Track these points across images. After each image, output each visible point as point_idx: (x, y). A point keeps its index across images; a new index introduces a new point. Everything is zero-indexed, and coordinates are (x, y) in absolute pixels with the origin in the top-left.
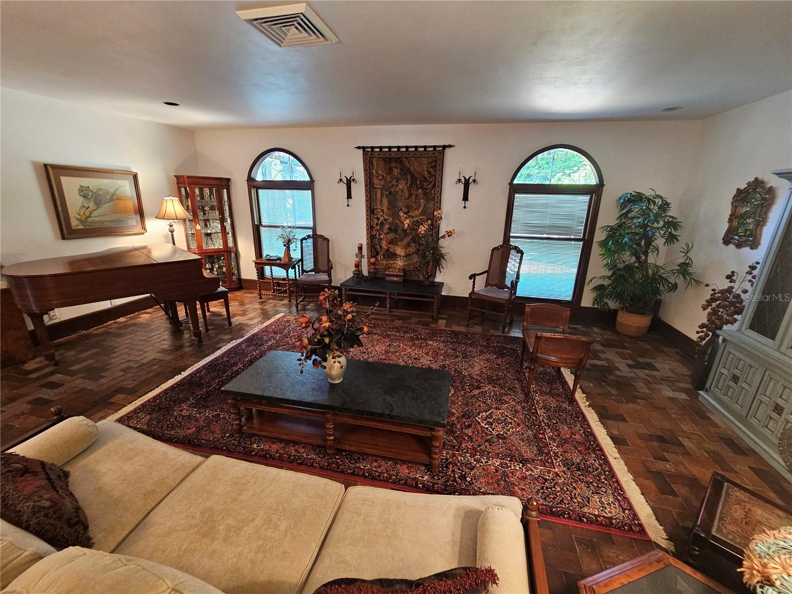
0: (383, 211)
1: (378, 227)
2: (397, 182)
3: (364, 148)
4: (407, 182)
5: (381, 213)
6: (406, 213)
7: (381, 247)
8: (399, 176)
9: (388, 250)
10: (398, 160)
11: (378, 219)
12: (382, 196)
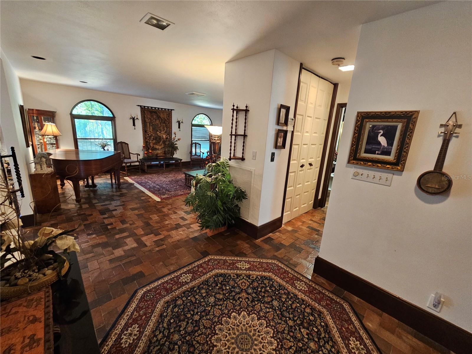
0: (150, 131)
1: (149, 138)
2: (156, 120)
3: (141, 106)
4: (159, 121)
5: (150, 132)
6: (160, 132)
7: (150, 146)
8: (156, 118)
9: (153, 147)
10: (155, 112)
11: (148, 135)
12: (150, 126)
